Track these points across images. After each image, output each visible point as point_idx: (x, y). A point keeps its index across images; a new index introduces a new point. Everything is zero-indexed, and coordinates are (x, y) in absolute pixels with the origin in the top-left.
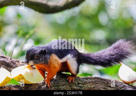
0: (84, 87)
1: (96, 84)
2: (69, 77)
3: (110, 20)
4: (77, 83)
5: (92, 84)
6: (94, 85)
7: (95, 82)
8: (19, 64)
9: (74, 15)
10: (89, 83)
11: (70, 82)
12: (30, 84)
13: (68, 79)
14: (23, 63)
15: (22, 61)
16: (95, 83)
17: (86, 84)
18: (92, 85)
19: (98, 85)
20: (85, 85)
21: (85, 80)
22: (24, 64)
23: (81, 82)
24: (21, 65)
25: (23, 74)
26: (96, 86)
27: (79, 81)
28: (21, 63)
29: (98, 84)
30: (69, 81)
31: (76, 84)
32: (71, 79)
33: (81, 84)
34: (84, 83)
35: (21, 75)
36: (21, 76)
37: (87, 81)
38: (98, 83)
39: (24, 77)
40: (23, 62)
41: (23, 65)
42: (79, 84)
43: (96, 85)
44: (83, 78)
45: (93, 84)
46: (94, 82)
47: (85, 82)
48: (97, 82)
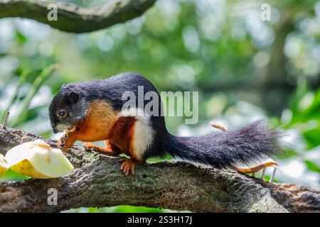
0: (156, 182)
2: (124, 164)
4: (141, 174)
5: (172, 175)
6: (176, 178)
8: (22, 138)
11: (127, 174)
13: (122, 168)
14: (29, 137)
17: (161, 176)
18: (172, 178)
20: (157, 179)
21: (158, 169)
23: (150, 172)
24: (25, 141)
25: (29, 159)
26: (180, 180)
27: (145, 171)
28: (25, 137)
30: (124, 171)
31: (138, 176)
32: (127, 166)
33: (150, 176)
34: (155, 175)
35: (26, 160)
36: (26, 163)
37: (161, 170)
39: (31, 166)
40: (29, 135)
41: (30, 140)
42: (145, 176)
43: (181, 178)
45: (174, 177)
47: (157, 173)
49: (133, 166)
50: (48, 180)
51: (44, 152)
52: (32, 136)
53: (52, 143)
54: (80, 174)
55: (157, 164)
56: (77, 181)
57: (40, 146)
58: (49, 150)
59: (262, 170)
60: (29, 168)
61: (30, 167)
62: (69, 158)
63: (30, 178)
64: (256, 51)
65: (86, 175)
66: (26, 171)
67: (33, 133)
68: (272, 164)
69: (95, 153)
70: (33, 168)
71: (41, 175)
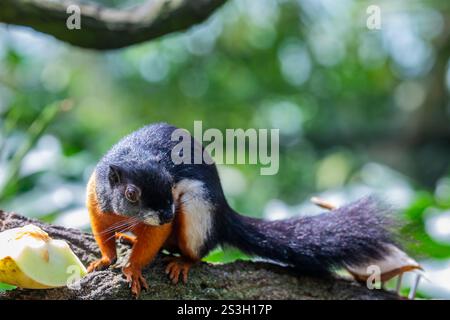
0: (222, 296)
1: (262, 285)
2: (170, 266)
3: (317, 68)
4: (197, 282)
5: (249, 285)
6: (254, 289)
7: (259, 279)
8: (4, 223)
9: (199, 53)
10: (240, 282)
11: (176, 280)
12: (39, 290)
13: (167, 272)
14: (15, 220)
15: (12, 213)
16: (258, 283)
17: (230, 285)
18: (248, 289)
19: (270, 288)
20: (225, 291)
21: (225, 274)
22: (20, 221)
23: (212, 279)
24: (8, 226)
25: (15, 256)
26: (262, 293)
27: (204, 278)
28: (9, 220)
29: (268, 285)
30: (172, 276)
31: (194, 285)
32: (176, 269)
33: (212, 286)
34: (221, 284)
35: (9, 258)
36: (8, 264)
37: (231, 276)
38: (270, 282)
39: (18, 268)
40: (15, 217)
41: (18, 225)
42: (204, 286)
43: (263, 289)
44: (218, 267)
45: (251, 287)
46: (254, 280)
47: (224, 281)
48: (264, 280)
49: (186, 269)
50: (45, 290)
51: (38, 245)
52: (21, 219)
53: (54, 230)
54: (98, 281)
55: (225, 266)
56: (93, 293)
57: (32, 234)
58: (47, 242)
59: (397, 276)
60: (14, 271)
61: (16, 270)
62: (80, 256)
63: (15, 287)
64: (398, 81)
65: (107, 284)
66: (9, 277)
67: (22, 214)
68: (413, 268)
69: (123, 247)
70: (20, 271)
71: (33, 282)
